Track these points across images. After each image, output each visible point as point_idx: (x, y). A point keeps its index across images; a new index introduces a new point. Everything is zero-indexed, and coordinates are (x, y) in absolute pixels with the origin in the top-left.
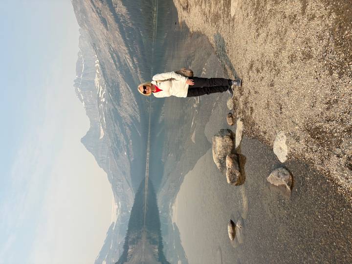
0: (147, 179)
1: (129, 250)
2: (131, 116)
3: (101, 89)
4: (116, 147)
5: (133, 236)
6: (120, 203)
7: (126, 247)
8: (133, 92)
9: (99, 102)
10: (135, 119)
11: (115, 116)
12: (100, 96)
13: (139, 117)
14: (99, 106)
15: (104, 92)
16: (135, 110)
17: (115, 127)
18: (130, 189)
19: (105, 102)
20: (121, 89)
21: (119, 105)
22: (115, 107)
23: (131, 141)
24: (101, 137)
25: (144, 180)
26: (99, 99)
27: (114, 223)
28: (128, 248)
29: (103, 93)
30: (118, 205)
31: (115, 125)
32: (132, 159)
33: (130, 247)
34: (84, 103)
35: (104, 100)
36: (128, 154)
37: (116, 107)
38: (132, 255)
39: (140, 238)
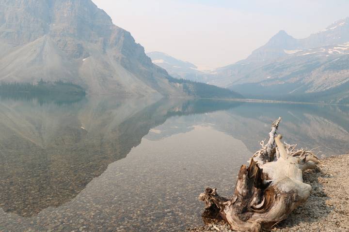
0: (243, 100)
1: (178, 84)
2: (312, 82)
3: (345, 49)
4: (275, 67)
5: (191, 87)
6: (215, 73)
7: (181, 81)
8: (343, 85)
9: (327, 48)
10: (308, 87)
11: (311, 65)
12: (335, 48)
13: (311, 92)
14: (323, 47)
15: (340, 52)
16: (319, 87)
17: (299, 65)
18: (231, 82)
19: (328, 54)
20: (345, 71)
21: (325, 69)
22: (322, 64)
23: (284, 83)
24: (286, 51)
25: (243, 97)
26: (331, 47)
27: (196, 68)
28: (180, 83)
29: (338, 51)
30: (213, 72)
31: (302, 66)
32: (263, 85)
33: (182, 85)
34: (325, 30)
35: (330, 52)
36: (269, 80)
37: (323, 66)
38: (174, 86)
39: (189, 95)
